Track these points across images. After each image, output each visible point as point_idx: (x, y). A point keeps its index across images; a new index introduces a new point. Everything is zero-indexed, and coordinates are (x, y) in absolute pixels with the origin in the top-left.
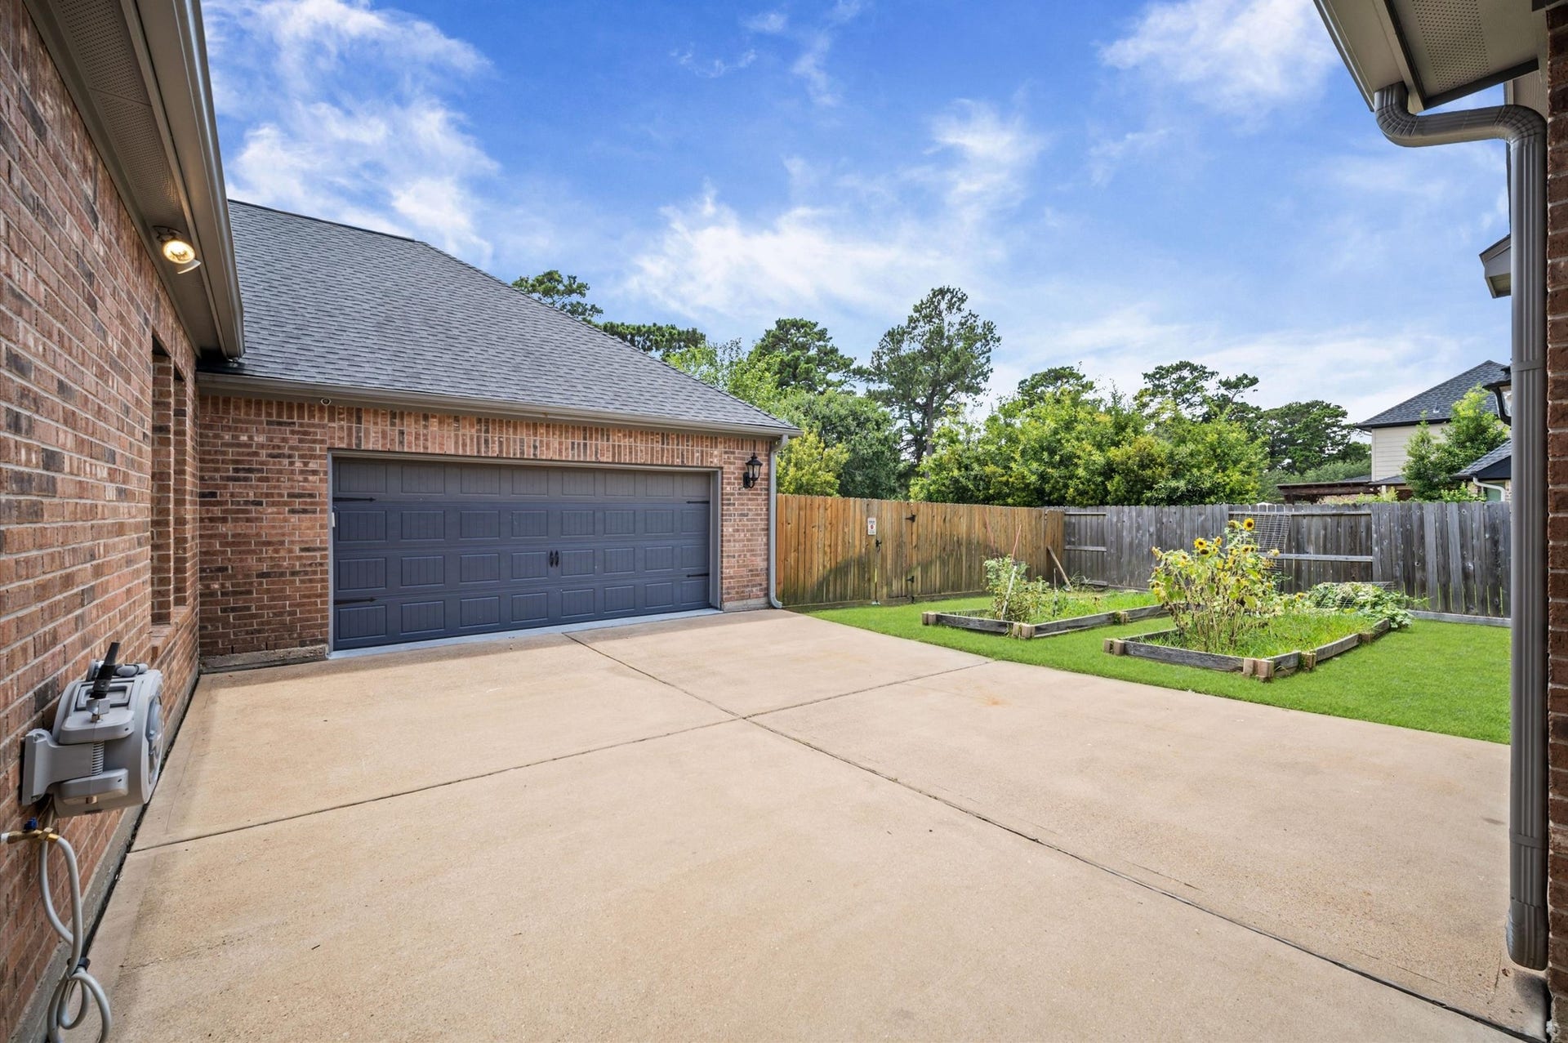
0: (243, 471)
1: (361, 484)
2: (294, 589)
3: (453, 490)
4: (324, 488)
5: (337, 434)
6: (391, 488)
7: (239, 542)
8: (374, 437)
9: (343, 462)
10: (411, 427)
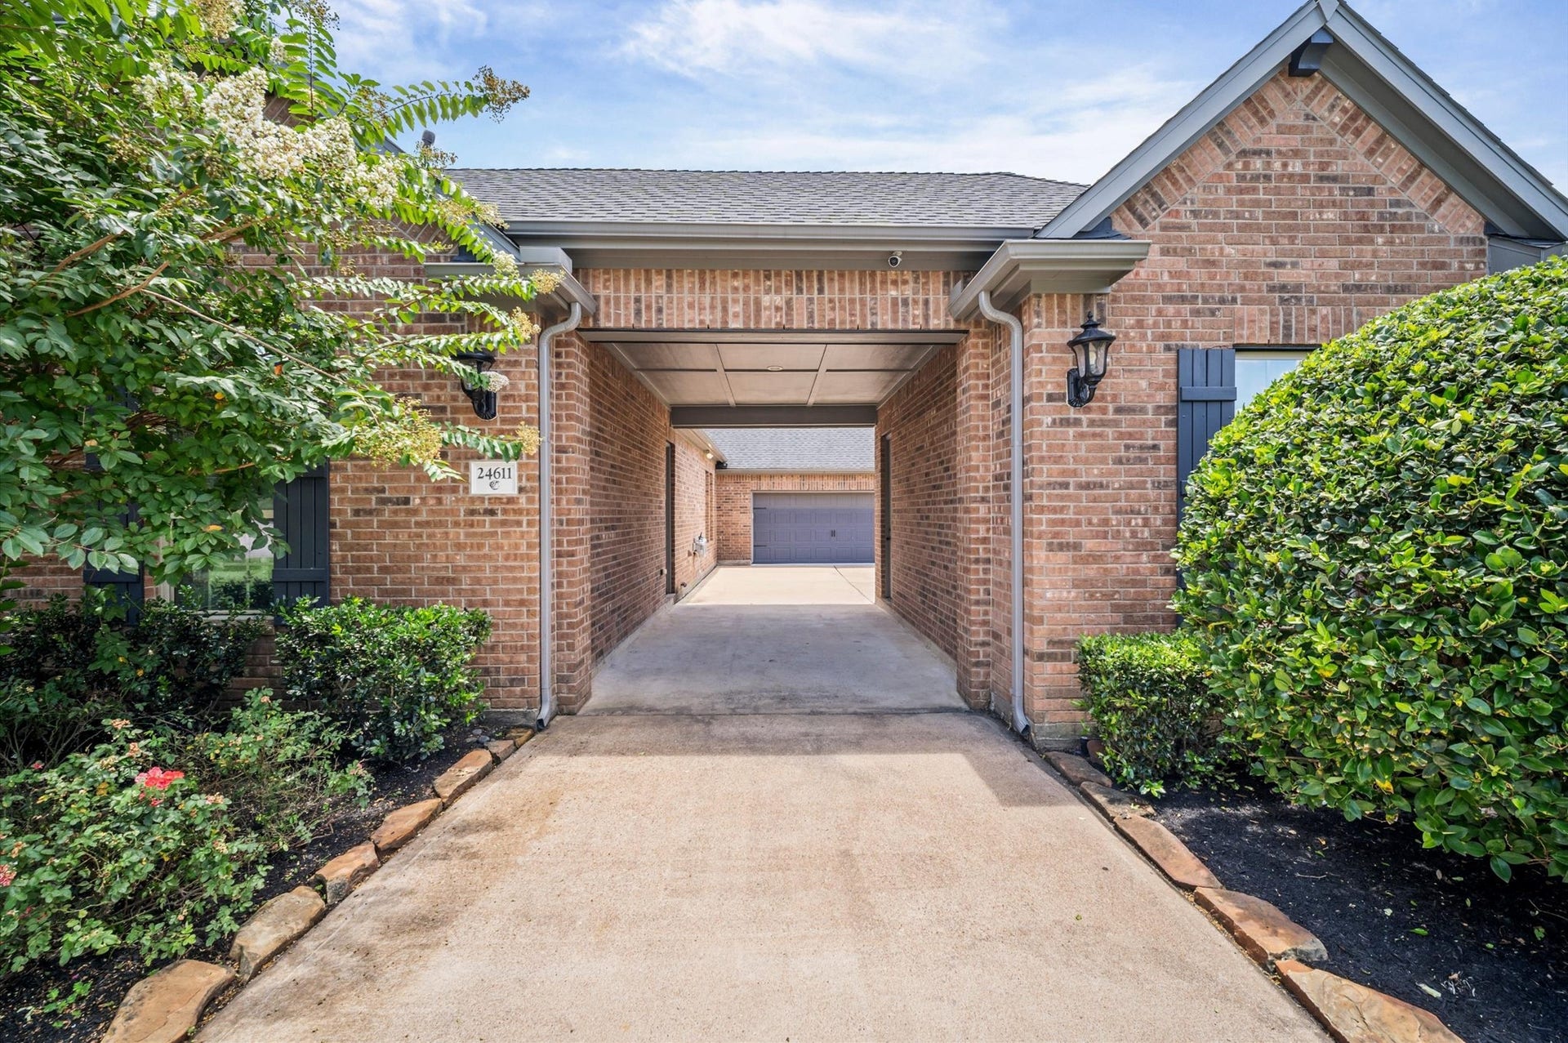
0: (728, 499)
1: (762, 503)
2: (741, 539)
3: (792, 504)
4: (750, 505)
5: (753, 485)
6: (771, 504)
7: (726, 523)
8: (765, 486)
9: (757, 495)
10: (777, 480)
